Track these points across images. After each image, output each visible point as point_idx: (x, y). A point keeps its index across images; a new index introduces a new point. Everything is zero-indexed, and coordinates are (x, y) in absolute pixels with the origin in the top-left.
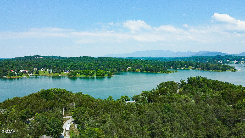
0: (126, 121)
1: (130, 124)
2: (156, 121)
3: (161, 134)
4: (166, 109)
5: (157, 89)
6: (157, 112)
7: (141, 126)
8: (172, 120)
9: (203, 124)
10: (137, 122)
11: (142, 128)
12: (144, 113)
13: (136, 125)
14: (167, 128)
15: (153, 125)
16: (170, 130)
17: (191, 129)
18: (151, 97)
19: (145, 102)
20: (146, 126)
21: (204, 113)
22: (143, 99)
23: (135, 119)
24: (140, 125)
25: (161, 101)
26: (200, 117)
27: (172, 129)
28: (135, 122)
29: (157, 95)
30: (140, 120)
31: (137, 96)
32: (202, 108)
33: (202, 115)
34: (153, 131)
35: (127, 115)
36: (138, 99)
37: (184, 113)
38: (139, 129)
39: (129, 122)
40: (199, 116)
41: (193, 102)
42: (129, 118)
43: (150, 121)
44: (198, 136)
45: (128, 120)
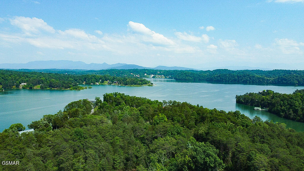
0: (20, 158)
1: (26, 163)
2: (65, 152)
3: (72, 168)
4: (77, 135)
5: (66, 110)
6: (66, 140)
7: (44, 162)
8: (85, 147)
9: (121, 147)
10: (38, 158)
11: (45, 165)
12: (48, 145)
13: (35, 162)
14: (79, 159)
15: (61, 158)
16: (83, 161)
17: (108, 155)
18: (57, 122)
19: (49, 129)
20: (50, 161)
21: (122, 134)
22: (45, 126)
23: (34, 154)
24: (42, 161)
25: (71, 126)
26: (118, 139)
27: (86, 159)
28: (33, 159)
29: (65, 119)
30: (42, 154)
31: (36, 123)
32: (119, 129)
33: (120, 136)
34: (61, 166)
35: (21, 151)
36: (39, 126)
37: (100, 136)
38: (41, 166)
39: (24, 160)
40: (117, 137)
41: (110, 122)
42: (25, 154)
43: (57, 154)
44: (116, 161)
45: (23, 158)
